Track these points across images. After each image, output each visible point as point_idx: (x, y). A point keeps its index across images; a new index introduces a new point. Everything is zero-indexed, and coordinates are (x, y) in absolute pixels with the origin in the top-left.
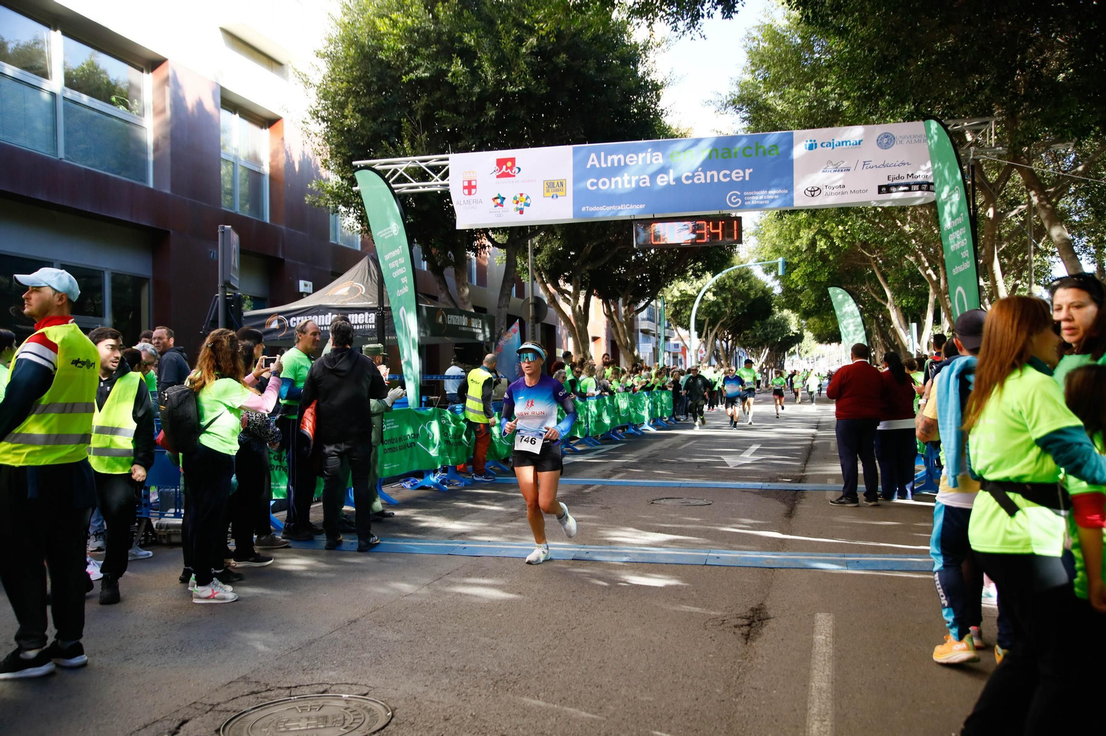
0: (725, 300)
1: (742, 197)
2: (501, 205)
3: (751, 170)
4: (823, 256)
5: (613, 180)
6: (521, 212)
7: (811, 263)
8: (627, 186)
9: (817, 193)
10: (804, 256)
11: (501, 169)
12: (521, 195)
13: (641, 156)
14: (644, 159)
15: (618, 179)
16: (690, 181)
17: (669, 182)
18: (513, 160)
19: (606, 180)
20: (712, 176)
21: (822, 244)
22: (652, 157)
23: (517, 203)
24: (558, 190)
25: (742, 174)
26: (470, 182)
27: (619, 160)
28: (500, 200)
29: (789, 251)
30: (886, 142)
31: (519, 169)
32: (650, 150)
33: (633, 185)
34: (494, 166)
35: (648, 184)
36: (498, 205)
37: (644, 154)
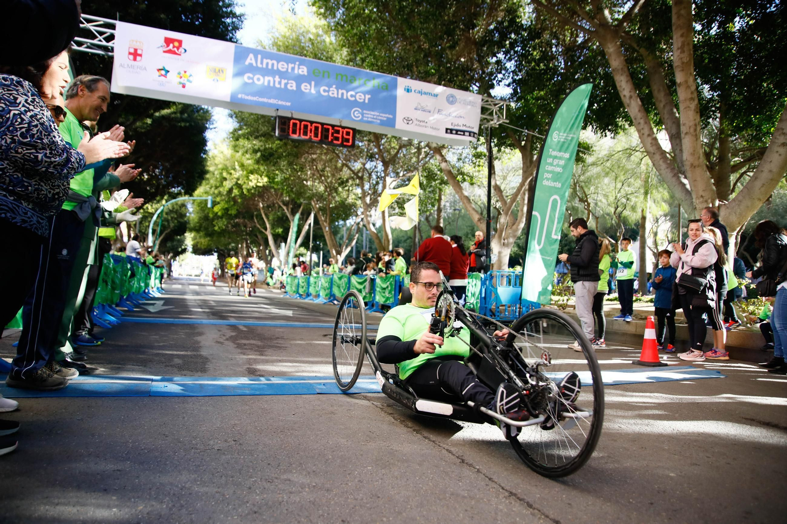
0: (172, 218)
1: (363, 114)
2: (165, 76)
3: (369, 96)
4: (234, 199)
5: (267, 78)
6: (184, 87)
7: (227, 202)
8: (277, 85)
9: (411, 122)
10: (223, 197)
11: (168, 46)
12: (185, 72)
13: (291, 66)
14: (293, 69)
15: (271, 79)
16: (326, 94)
17: (310, 90)
18: (180, 42)
19: (261, 78)
20: (343, 94)
21: (236, 192)
22: (299, 68)
23: (181, 77)
24: (218, 75)
25: (363, 97)
26: (136, 50)
27: (273, 65)
28: (164, 72)
29: (214, 193)
30: (451, 100)
31: (186, 51)
32: (297, 63)
33: (283, 86)
34: (162, 42)
35: (294, 88)
36: (162, 75)
37: (293, 65)
